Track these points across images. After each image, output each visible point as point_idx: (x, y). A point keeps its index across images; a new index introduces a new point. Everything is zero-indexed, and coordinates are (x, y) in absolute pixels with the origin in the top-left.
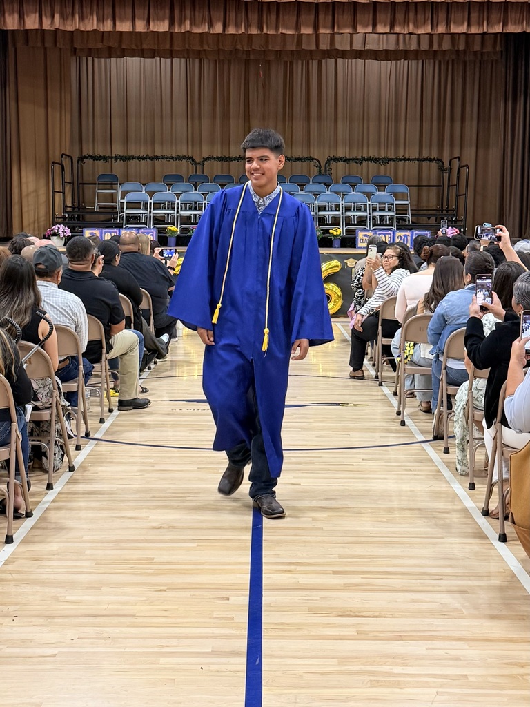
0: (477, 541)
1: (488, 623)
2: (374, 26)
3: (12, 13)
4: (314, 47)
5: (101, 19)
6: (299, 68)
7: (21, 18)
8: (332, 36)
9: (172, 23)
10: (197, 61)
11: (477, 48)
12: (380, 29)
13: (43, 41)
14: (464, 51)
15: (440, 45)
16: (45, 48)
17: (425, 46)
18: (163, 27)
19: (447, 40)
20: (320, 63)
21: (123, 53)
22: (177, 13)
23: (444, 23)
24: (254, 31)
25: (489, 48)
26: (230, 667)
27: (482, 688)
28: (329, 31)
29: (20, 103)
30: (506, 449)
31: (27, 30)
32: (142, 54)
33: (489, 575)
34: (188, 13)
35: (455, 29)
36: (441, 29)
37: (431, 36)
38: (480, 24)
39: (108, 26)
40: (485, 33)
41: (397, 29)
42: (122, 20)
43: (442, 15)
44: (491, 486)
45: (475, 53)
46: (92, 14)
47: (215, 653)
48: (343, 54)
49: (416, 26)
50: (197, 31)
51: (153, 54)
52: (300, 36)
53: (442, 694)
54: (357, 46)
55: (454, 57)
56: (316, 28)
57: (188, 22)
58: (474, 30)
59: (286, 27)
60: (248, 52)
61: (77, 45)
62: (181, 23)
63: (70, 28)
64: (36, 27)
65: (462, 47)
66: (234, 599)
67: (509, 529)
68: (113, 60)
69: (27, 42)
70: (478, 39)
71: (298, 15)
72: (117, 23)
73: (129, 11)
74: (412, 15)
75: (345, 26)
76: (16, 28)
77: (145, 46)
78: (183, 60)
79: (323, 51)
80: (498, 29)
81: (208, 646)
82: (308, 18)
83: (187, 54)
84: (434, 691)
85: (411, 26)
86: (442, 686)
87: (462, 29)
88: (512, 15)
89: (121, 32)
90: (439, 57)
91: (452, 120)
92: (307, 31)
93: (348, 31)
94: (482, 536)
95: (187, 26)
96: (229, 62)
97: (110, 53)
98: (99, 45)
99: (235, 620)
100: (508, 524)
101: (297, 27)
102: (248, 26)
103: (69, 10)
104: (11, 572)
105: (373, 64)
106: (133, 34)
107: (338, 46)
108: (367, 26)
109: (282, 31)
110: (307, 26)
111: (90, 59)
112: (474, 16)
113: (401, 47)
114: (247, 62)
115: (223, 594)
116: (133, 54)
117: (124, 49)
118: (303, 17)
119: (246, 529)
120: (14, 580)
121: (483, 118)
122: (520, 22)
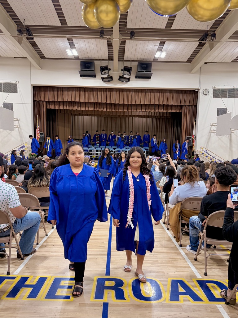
0: (162, 230)
1: (164, 249)
2: (141, 110)
3: (57, 105)
4: (127, 114)
5: (78, 107)
6: (124, 120)
7: (59, 106)
8: (132, 112)
9: (94, 108)
10: (100, 117)
11: (165, 115)
12: (143, 110)
13: (64, 112)
14: (162, 116)
15: (157, 114)
16: (65, 114)
17: (153, 115)
18: (92, 109)
19: (158, 113)
20: (129, 118)
21: (83, 115)
22: (95, 106)
23: (158, 109)
24: (113, 110)
25: (168, 115)
26: (103, 258)
27: (161, 263)
28: (131, 111)
29: (59, 126)
30: (169, 208)
31: (60, 109)
32: (87, 115)
33: (164, 237)
34: (98, 106)
35: (160, 111)
36: (157, 111)
37: (154, 112)
38: (166, 110)
39: (79, 109)
40: (167, 112)
41: (147, 111)
42: (83, 107)
43: (157, 107)
44: (165, 217)
45: (165, 116)
46: (76, 106)
47: (99, 255)
48: (134, 116)
49: (151, 110)
50: (100, 110)
51: (90, 115)
52: (124, 112)
53: (152, 265)
54: (137, 114)
55: (160, 117)
56: (128, 110)
57: (98, 108)
58: (164, 111)
59: (121, 110)
60: (112, 115)
61: (72, 113)
62: (96, 108)
63: (70, 109)
64: (63, 108)
65: (162, 115)
66: (105, 242)
67: (169, 227)
68: (81, 116)
69: (60, 112)
70: (165, 113)
71: (124, 107)
72: (82, 108)
73: (84, 105)
74: (150, 107)
75: (134, 110)
76: (58, 109)
77: (88, 113)
78: (97, 117)
79: (130, 115)
80: (170, 111)
81: (98, 253)
82: (126, 107)
83: (98, 115)
84: (150, 264)
85: (150, 110)
86: (152, 263)
87: (162, 111)
88: (173, 108)
89: (82, 110)
90: (156, 117)
91: (159, 132)
92: (126, 110)
93: (135, 111)
94: (163, 228)
95: (98, 109)
96: (108, 118)
97: (80, 115)
98: (77, 113)
99: (105, 247)
100: (169, 226)
101: (123, 110)
102: (112, 109)
103: (70, 105)
104: (53, 235)
105: (141, 119)
106: (85, 110)
107: (133, 114)
108: (140, 110)
109: (120, 110)
110: (126, 109)
111: (75, 116)
112: (165, 108)
113: (148, 115)
114: (112, 118)
115: (102, 241)
116: (85, 115)
117: (83, 114)
118: (125, 107)
119: (108, 226)
120: (54, 237)
121: (166, 132)
122: (175, 109)
